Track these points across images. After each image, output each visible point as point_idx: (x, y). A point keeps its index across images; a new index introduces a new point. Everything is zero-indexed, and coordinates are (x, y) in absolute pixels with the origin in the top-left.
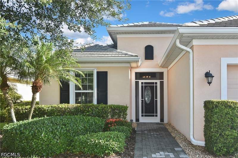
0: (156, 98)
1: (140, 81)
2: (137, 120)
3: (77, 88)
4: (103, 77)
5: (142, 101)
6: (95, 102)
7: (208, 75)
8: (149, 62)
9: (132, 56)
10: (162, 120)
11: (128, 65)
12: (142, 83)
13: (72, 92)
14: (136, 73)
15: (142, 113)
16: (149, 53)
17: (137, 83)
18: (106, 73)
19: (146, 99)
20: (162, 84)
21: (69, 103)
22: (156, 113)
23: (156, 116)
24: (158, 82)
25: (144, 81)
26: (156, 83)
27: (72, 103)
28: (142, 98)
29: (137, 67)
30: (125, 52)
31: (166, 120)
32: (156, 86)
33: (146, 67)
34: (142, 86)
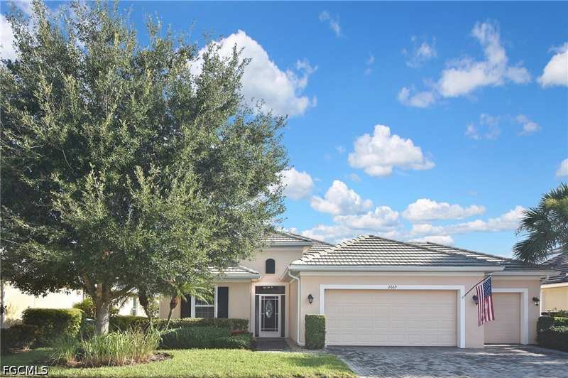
0: (277, 312)
1: (261, 296)
2: (257, 335)
3: (198, 302)
4: (224, 292)
5: (262, 315)
6: (216, 315)
7: (310, 297)
8: (270, 276)
9: (254, 273)
10: (283, 334)
11: (249, 281)
12: (263, 297)
13: (193, 306)
14: (256, 287)
15: (262, 327)
16: (270, 267)
17: (257, 298)
18: (227, 288)
19: (267, 313)
20: (283, 298)
21: (190, 317)
22: (277, 327)
23: (277, 330)
24: (279, 296)
25: (264, 295)
26: (277, 297)
27: (193, 318)
28: (262, 312)
29: (258, 281)
30: (245, 268)
31: (287, 335)
32: (277, 301)
33: (267, 281)
34: (263, 301)
